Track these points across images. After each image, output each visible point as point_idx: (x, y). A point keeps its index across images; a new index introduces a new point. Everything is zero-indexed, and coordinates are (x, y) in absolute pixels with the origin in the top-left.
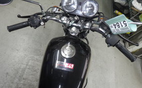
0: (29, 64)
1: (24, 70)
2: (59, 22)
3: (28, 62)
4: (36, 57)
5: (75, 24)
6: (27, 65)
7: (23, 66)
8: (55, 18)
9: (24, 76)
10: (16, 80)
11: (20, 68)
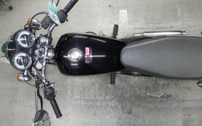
0: (78, 97)
1: (86, 101)
2: (45, 70)
3: (77, 99)
4: (69, 93)
5: (46, 53)
6: (80, 99)
7: (83, 103)
8: (43, 75)
9: (93, 97)
10: (98, 104)
11: (86, 106)
